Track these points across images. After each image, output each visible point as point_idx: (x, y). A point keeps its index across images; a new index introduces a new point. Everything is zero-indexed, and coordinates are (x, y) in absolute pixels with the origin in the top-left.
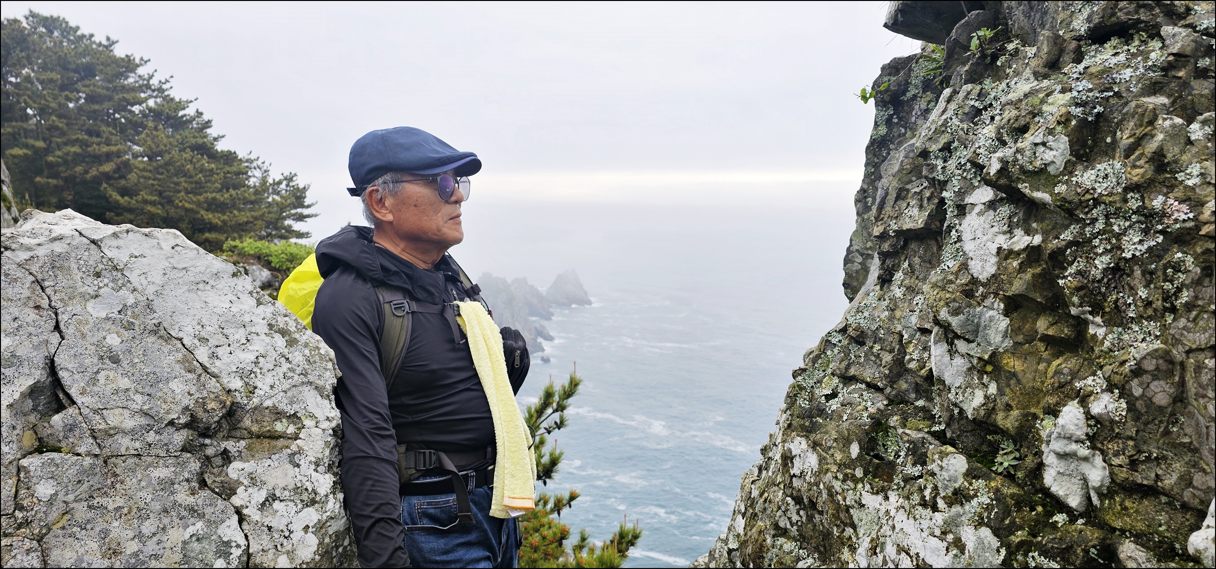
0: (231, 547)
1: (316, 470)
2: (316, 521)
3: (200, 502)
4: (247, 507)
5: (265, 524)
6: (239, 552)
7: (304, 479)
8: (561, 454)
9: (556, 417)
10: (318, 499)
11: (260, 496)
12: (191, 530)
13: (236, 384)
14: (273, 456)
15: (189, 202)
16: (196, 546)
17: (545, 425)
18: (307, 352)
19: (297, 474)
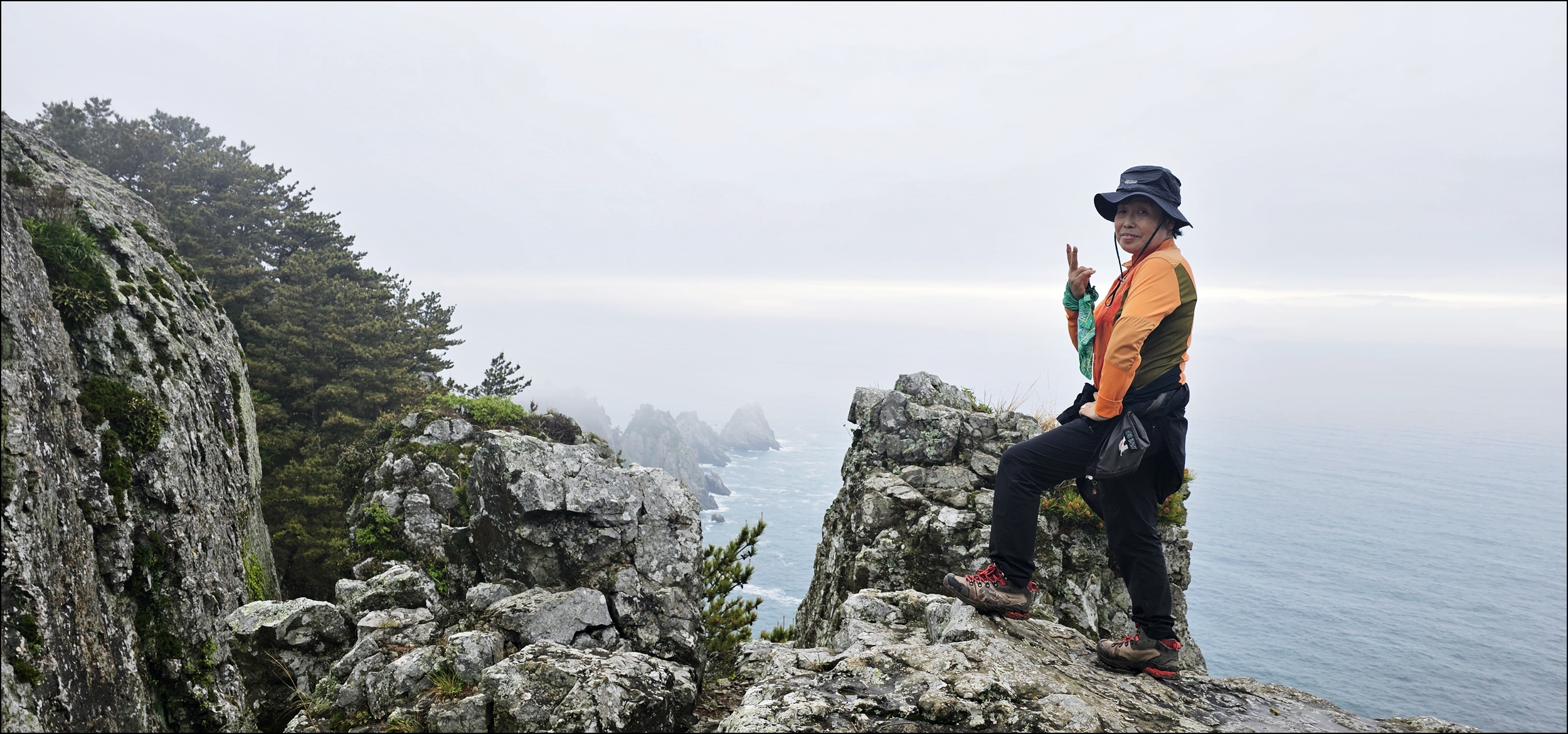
8: (753, 568)
9: (749, 548)
15: (338, 334)
17: (742, 553)
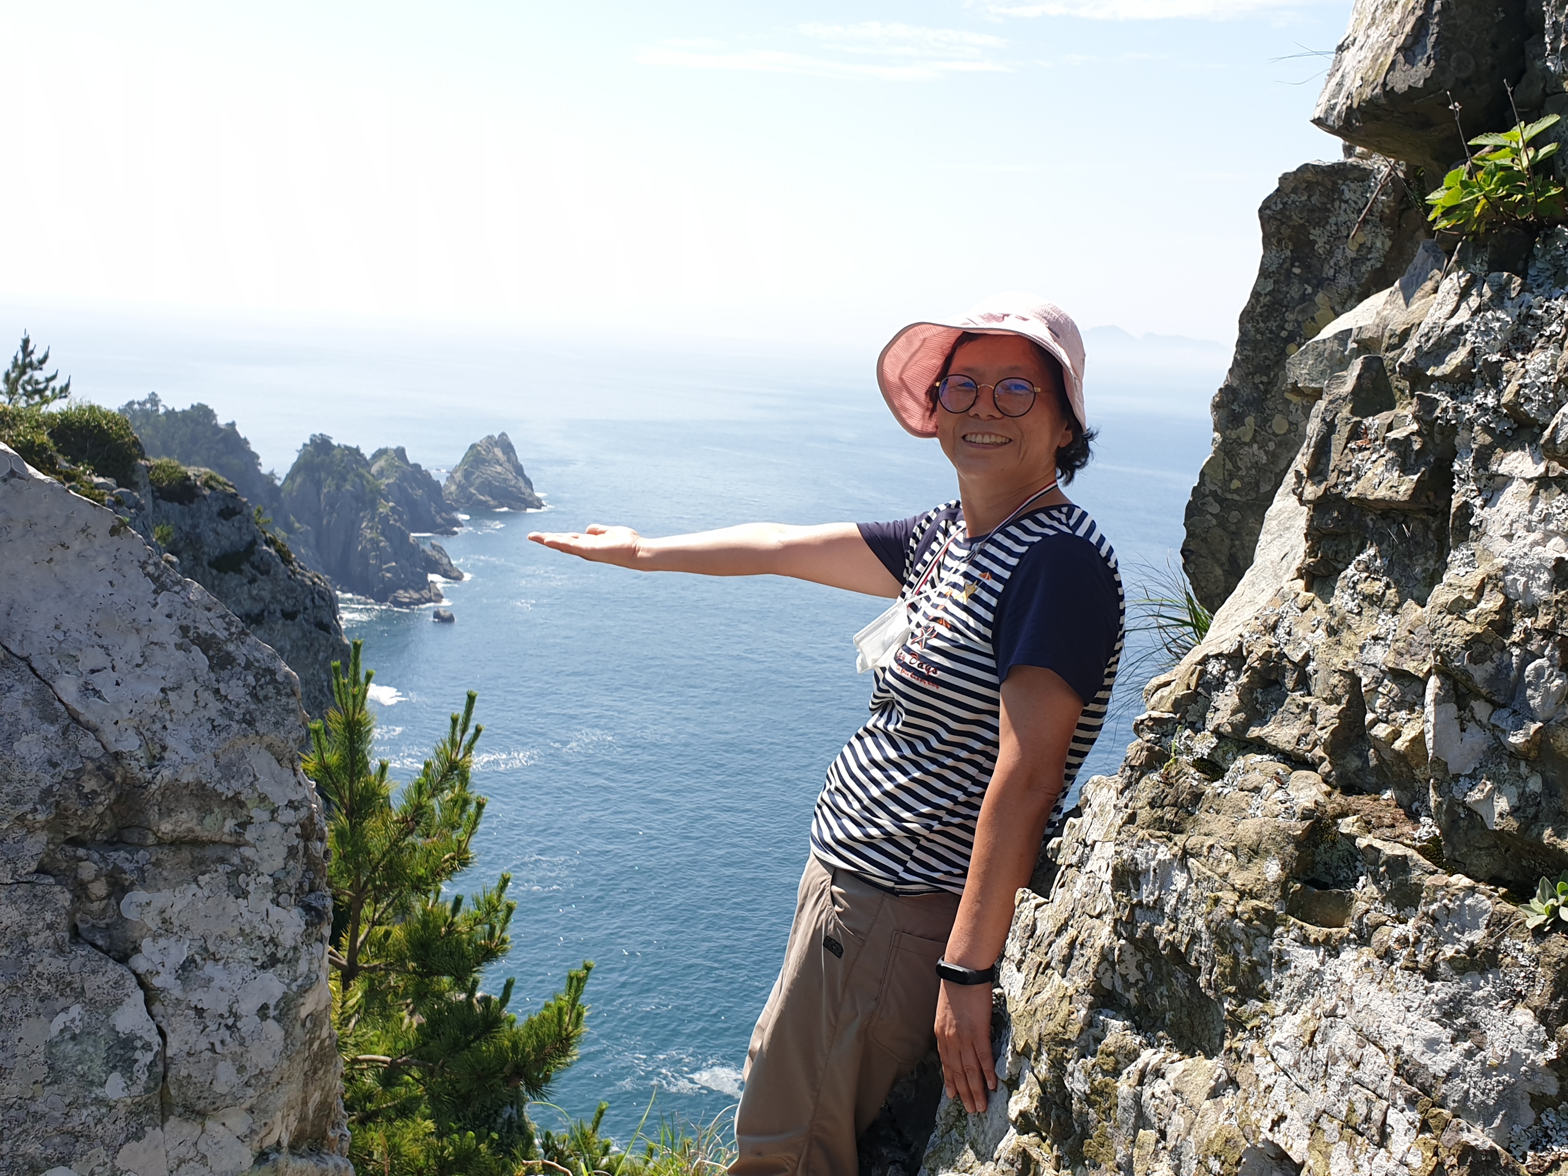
0: (135, 1049)
1: (276, 902)
2: (279, 995)
3: (75, 966)
4: (158, 973)
5: (193, 1005)
6: (149, 1057)
7: (256, 920)
10: (280, 954)
11: (179, 952)
12: (60, 1021)
13: (130, 743)
14: (200, 878)
16: (70, 1048)
18: (251, 680)
19: (244, 911)
